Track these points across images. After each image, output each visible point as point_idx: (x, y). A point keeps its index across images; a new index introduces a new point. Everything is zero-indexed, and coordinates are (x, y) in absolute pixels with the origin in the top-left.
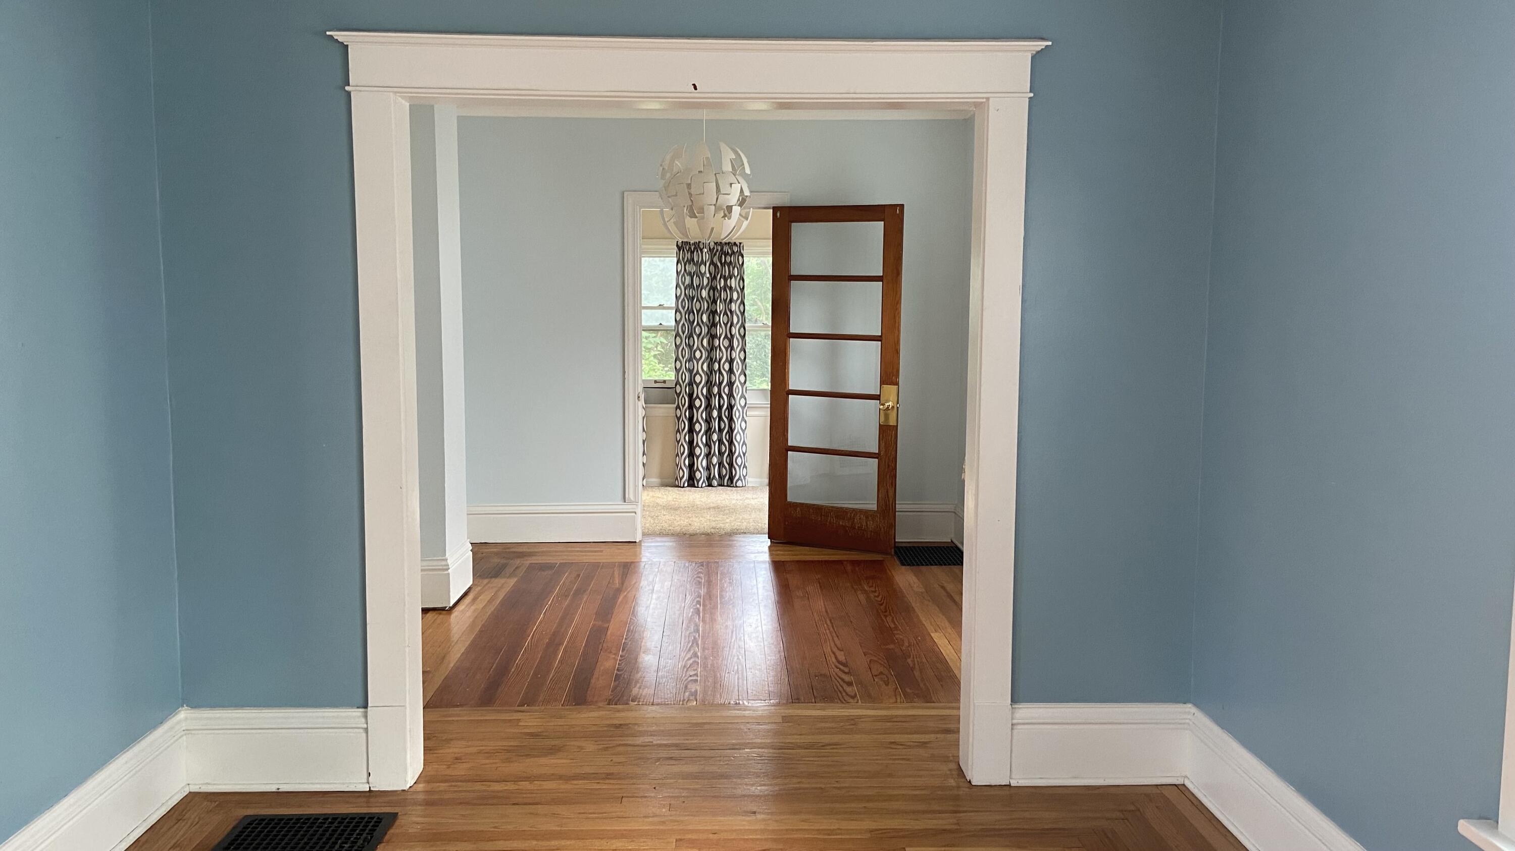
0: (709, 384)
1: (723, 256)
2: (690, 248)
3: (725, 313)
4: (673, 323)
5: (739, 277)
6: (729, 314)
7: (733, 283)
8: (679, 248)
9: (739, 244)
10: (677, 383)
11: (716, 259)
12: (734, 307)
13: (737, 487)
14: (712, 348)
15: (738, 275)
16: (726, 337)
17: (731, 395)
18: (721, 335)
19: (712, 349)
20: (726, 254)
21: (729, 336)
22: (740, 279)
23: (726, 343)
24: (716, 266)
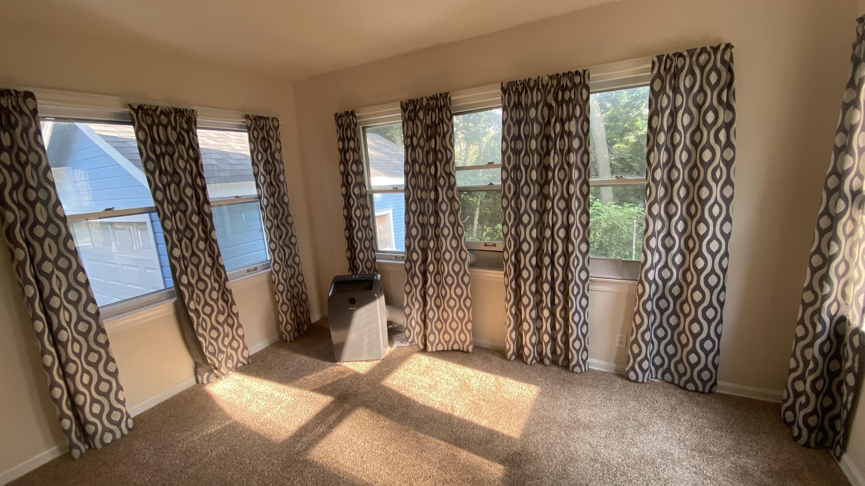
0: (539, 253)
1: (560, 93)
2: (517, 89)
3: (562, 168)
4: (500, 183)
5: (582, 118)
6: (566, 167)
7: (572, 126)
8: (504, 91)
9: (582, 72)
10: (505, 249)
11: (550, 99)
12: (572, 158)
13: (573, 372)
14: (542, 212)
15: (580, 116)
16: (562, 197)
17: (566, 267)
18: (554, 196)
19: (544, 212)
20: (564, 89)
21: (566, 195)
22: (583, 121)
23: (562, 204)
24: (550, 107)
